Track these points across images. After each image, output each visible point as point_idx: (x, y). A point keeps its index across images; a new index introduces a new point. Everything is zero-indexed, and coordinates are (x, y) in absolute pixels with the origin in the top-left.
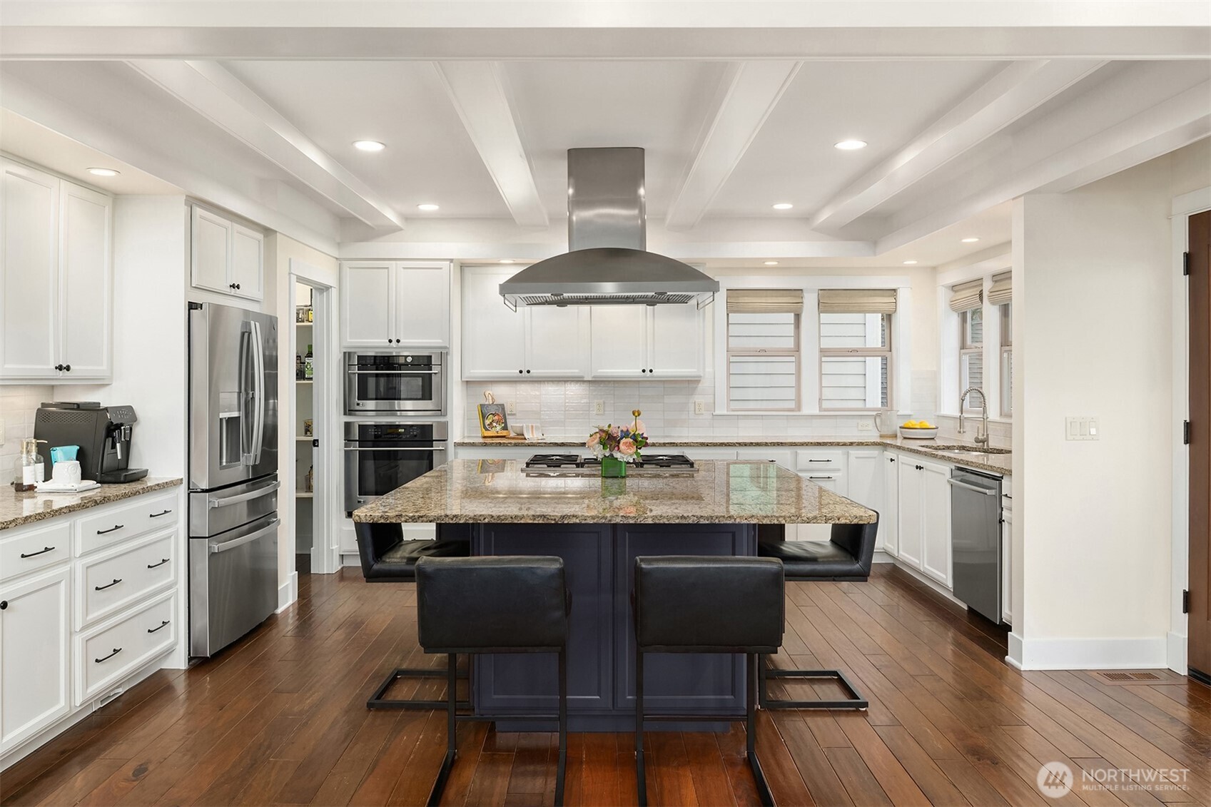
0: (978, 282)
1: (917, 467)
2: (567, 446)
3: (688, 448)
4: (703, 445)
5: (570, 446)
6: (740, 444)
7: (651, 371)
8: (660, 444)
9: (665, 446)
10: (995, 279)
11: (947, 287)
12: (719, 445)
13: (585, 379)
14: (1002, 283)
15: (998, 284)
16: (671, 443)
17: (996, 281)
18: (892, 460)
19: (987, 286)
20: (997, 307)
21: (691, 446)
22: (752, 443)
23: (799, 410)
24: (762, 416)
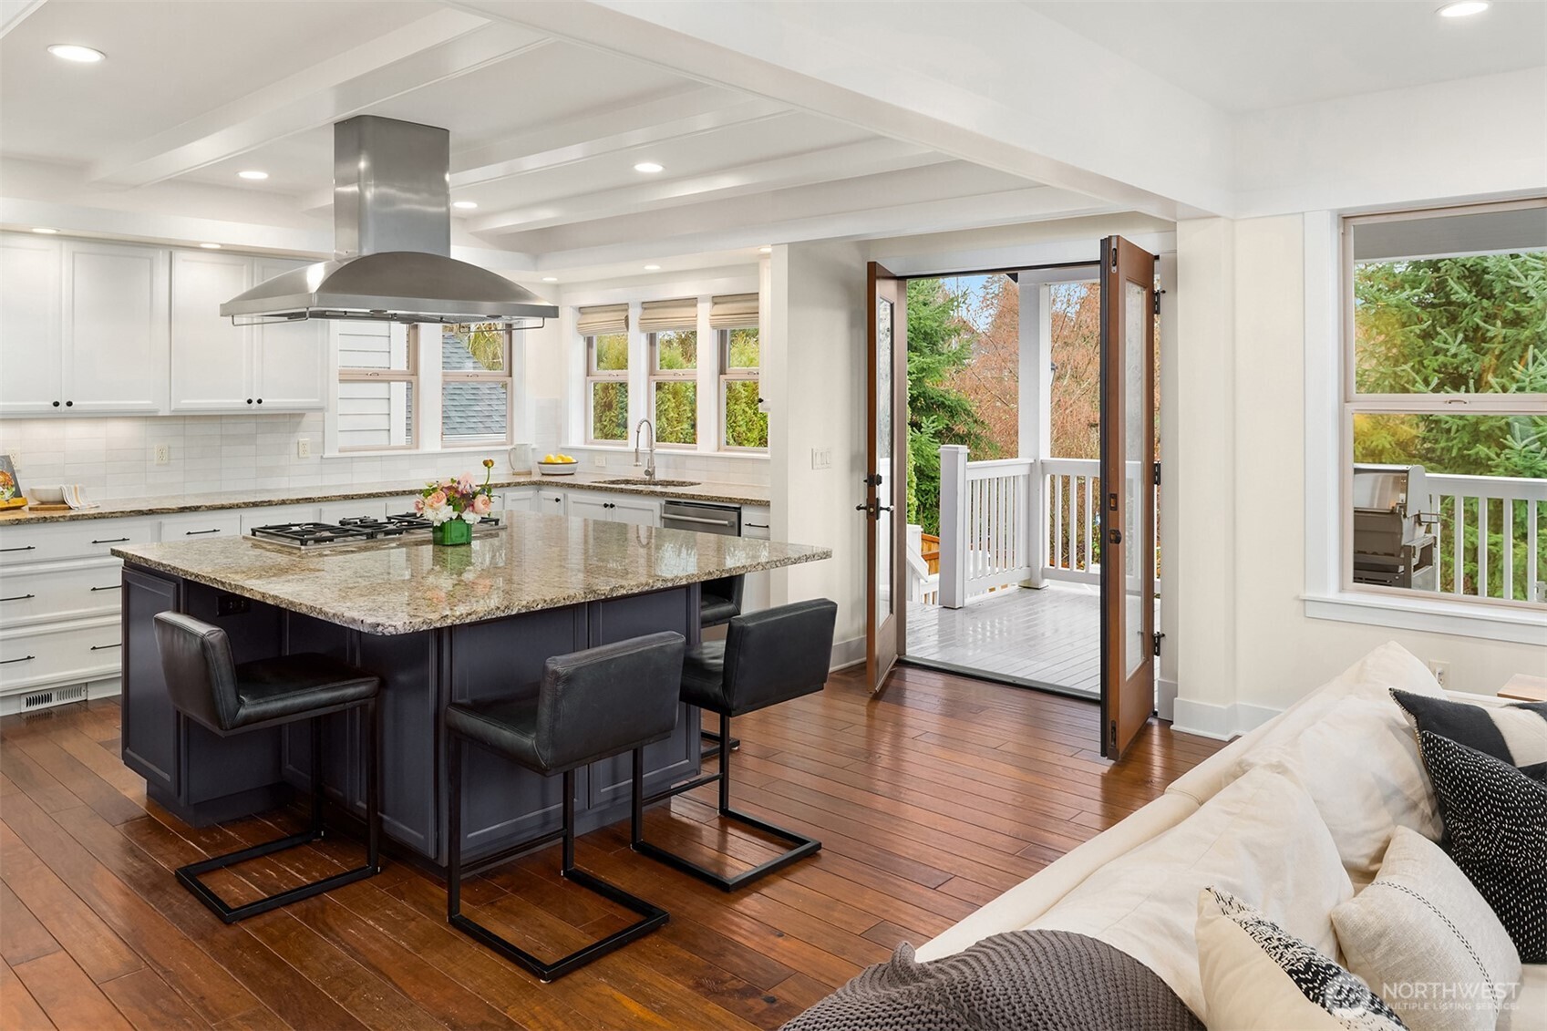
0: (624, 307)
1: (606, 506)
2: (158, 513)
3: (327, 503)
4: (346, 497)
5: (162, 513)
6: (391, 494)
7: (260, 401)
8: (292, 500)
9: (298, 503)
10: (645, 306)
11: (574, 308)
12: (367, 497)
13: (160, 414)
14: (656, 311)
15: (646, 311)
16: (306, 499)
17: (645, 309)
18: (557, 500)
19: (635, 314)
20: (645, 334)
21: (332, 500)
22: (404, 491)
23: (417, 447)
24: (381, 456)
